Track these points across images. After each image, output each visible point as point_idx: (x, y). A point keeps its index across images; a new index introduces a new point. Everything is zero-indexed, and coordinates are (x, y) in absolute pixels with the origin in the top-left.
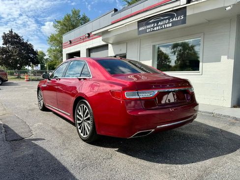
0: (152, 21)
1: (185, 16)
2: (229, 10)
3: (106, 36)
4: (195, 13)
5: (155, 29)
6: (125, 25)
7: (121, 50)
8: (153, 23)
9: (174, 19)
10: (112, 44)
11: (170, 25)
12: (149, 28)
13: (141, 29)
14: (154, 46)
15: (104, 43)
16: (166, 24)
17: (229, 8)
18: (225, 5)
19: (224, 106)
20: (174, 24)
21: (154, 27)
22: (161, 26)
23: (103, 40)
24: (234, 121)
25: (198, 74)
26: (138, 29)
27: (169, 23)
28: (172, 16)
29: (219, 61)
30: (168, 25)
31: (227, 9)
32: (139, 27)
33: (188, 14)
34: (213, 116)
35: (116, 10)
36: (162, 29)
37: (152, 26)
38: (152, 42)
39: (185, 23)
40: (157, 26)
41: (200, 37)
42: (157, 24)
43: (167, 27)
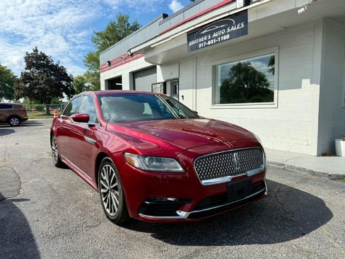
0: (205, 31)
1: (246, 23)
2: (302, 13)
3: (150, 55)
4: (258, 18)
5: (209, 43)
6: (171, 38)
7: (171, 73)
8: (207, 34)
9: (232, 29)
10: (160, 65)
11: (228, 36)
12: (201, 43)
13: (192, 43)
15: (149, 65)
16: (223, 35)
17: (302, 10)
18: (298, 6)
21: (207, 41)
22: (216, 38)
24: (310, 176)
26: (188, 43)
27: (226, 34)
28: (230, 24)
30: (225, 38)
31: (300, 11)
32: (189, 40)
33: (250, 20)
34: (284, 169)
36: (218, 42)
37: (205, 39)
38: (212, 62)
39: (247, 34)
40: (212, 39)
41: (273, 52)
42: (212, 35)
43: (224, 40)
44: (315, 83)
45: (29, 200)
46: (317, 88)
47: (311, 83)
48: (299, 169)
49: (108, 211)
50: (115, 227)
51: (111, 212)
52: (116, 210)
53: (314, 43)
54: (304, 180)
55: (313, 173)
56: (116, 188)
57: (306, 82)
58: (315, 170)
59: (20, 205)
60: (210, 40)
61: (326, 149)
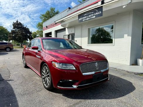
0: (85, 14)
1: (102, 11)
2: (125, 8)
3: (63, 24)
4: (107, 10)
5: (87, 19)
6: (72, 17)
7: (72, 31)
8: (86, 16)
9: (96, 14)
10: (67, 28)
11: (95, 17)
12: (84, 19)
14: (89, 29)
15: (63, 28)
16: (93, 16)
17: (125, 6)
18: (123, 5)
19: (126, 64)
20: (97, 16)
21: (86, 18)
22: (90, 17)
24: (126, 73)
25: (112, 45)
27: (94, 16)
28: (96, 12)
29: (123, 37)
31: (123, 7)
32: (79, 18)
34: (116, 70)
36: (91, 19)
38: (88, 27)
39: (102, 16)
41: (113, 23)
42: (88, 16)
43: (93, 18)
44: (129, 36)
45: (13, 80)
46: (130, 38)
47: (128, 36)
48: (122, 70)
49: (45, 85)
50: (48, 91)
51: (46, 85)
52: (48, 85)
53: (129, 20)
54: (124, 75)
55: (128, 72)
56: (48, 76)
57: (126, 36)
58: (129, 71)
59: (10, 82)
61: (133, 62)
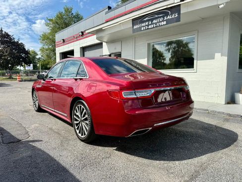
1: (179, 14)
2: (222, 8)
4: (189, 11)
5: (150, 27)
6: (119, 23)
7: (115, 49)
8: (148, 21)
9: (169, 17)
10: (106, 42)
11: (165, 23)
12: (143, 27)
13: (135, 27)
14: (149, 45)
17: (222, 6)
18: (219, 3)
19: (219, 102)
20: (168, 22)
21: (148, 26)
22: (156, 24)
23: (97, 38)
24: (228, 117)
25: (193, 71)
26: (133, 27)
27: (163, 21)
29: (213, 58)
30: (162, 23)
32: (133, 25)
33: (182, 12)
34: (208, 113)
35: (109, 8)
36: (157, 27)
37: (147, 23)
38: (147, 40)
39: (180, 21)
40: (152, 24)
41: (194, 35)
42: (152, 22)
43: (161, 25)
44: (224, 56)
47: (222, 56)
48: (219, 113)
53: (223, 29)
55: (230, 115)
57: (218, 55)
58: (231, 113)
60: (151, 25)
